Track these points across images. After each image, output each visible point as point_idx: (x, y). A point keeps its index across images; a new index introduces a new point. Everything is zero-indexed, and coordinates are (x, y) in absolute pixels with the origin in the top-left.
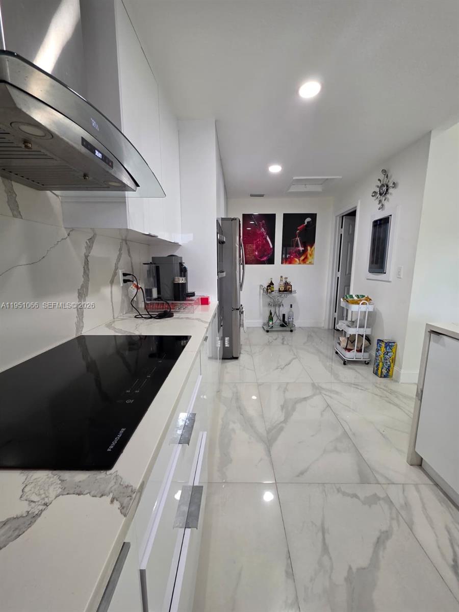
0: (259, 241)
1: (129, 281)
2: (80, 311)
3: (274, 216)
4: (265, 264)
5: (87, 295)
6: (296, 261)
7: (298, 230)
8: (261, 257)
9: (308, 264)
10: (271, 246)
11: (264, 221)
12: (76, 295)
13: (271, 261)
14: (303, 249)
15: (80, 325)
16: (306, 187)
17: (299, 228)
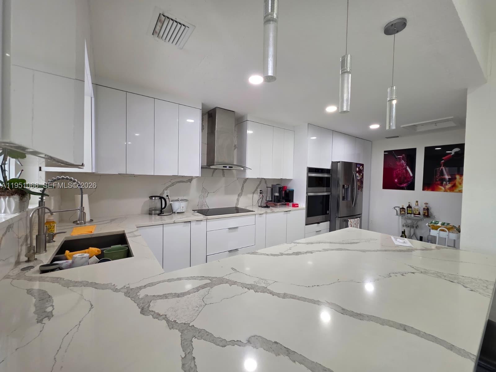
0: (399, 170)
1: (262, 193)
2: (238, 200)
3: (414, 150)
4: (405, 189)
5: (241, 196)
6: (441, 189)
7: (443, 160)
8: (401, 184)
9: (457, 192)
10: (411, 175)
11: (404, 155)
12: (237, 195)
13: (411, 187)
14: (450, 177)
15: (237, 203)
16: (436, 125)
17: (443, 158)
